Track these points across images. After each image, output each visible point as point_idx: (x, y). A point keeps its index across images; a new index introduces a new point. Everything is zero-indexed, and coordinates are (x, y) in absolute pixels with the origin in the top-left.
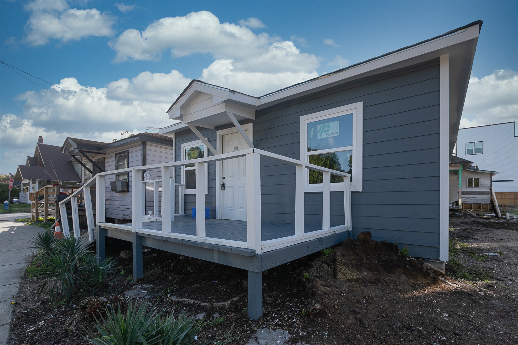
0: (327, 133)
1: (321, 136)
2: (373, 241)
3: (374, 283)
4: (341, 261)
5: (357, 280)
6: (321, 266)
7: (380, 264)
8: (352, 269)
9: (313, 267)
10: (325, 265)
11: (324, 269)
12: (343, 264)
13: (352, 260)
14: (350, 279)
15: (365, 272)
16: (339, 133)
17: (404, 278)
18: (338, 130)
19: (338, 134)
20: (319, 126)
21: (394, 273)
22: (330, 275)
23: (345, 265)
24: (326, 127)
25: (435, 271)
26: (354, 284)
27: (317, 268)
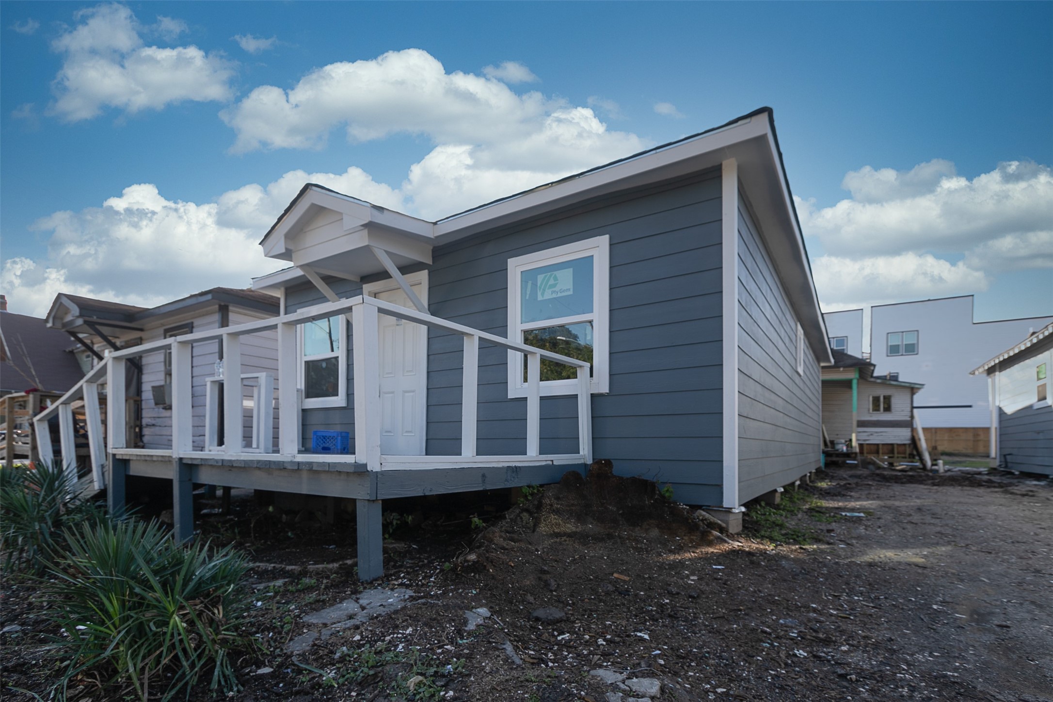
0: (554, 289)
1: (543, 295)
2: (615, 476)
3: (601, 540)
4: (551, 505)
5: (570, 535)
6: (519, 516)
7: (621, 512)
8: (568, 518)
9: (505, 518)
10: (525, 515)
11: (522, 521)
12: (554, 511)
13: (573, 505)
14: (559, 533)
15: (591, 523)
16: (572, 290)
17: (655, 533)
18: (570, 285)
19: (571, 293)
20: (540, 278)
21: (641, 526)
22: (529, 528)
23: (557, 512)
24: (552, 279)
25: (711, 522)
26: (565, 541)
27: (511, 520)
